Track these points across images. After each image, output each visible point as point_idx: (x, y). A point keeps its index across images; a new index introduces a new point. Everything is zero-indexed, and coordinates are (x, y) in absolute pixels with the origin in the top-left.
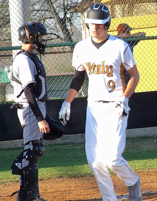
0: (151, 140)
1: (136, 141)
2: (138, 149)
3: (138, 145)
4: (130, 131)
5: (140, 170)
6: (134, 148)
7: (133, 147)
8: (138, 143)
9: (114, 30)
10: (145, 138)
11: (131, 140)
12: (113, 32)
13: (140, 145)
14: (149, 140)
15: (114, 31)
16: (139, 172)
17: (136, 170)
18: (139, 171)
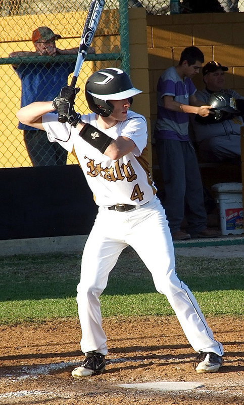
0: (71, 262)
1: (42, 263)
2: (47, 278)
3: (45, 270)
4: (28, 242)
5: (63, 319)
6: (40, 276)
7: (36, 274)
8: (45, 265)
9: (20, 39)
10: (59, 257)
11: (30, 260)
12: (17, 43)
13: (50, 270)
14: (67, 262)
15: (19, 41)
16: (60, 323)
17: (54, 318)
18: (60, 320)
